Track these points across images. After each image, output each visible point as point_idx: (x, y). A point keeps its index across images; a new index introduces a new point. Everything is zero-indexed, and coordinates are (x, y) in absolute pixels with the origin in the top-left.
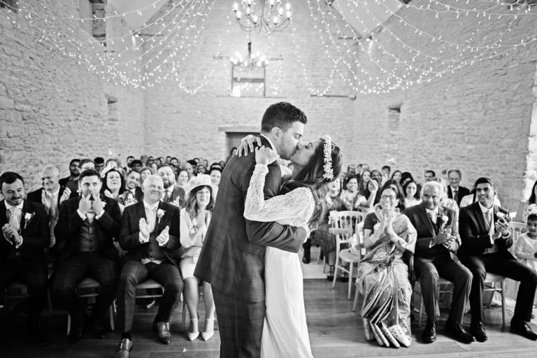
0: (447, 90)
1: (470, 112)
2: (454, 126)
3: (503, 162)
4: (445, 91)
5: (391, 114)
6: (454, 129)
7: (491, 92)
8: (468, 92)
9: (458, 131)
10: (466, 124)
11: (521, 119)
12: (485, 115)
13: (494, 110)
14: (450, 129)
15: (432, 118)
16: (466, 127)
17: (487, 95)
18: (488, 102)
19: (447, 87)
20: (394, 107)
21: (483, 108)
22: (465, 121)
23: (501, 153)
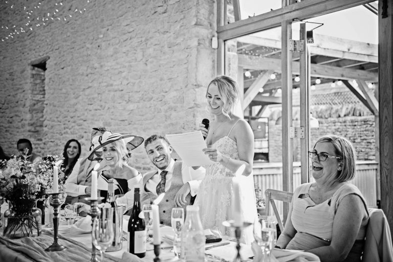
0: (102, 36)
1: (129, 62)
2: (111, 82)
3: (169, 122)
4: (98, 38)
5: (34, 72)
6: (112, 85)
7: (150, 35)
8: (125, 37)
9: (116, 88)
10: (124, 78)
11: (186, 66)
12: (146, 64)
13: (155, 57)
14: (107, 86)
15: (85, 73)
16: (125, 82)
17: (147, 40)
18: (149, 48)
19: (101, 33)
20: (37, 63)
21: (143, 56)
22: (124, 74)
23: (166, 111)
